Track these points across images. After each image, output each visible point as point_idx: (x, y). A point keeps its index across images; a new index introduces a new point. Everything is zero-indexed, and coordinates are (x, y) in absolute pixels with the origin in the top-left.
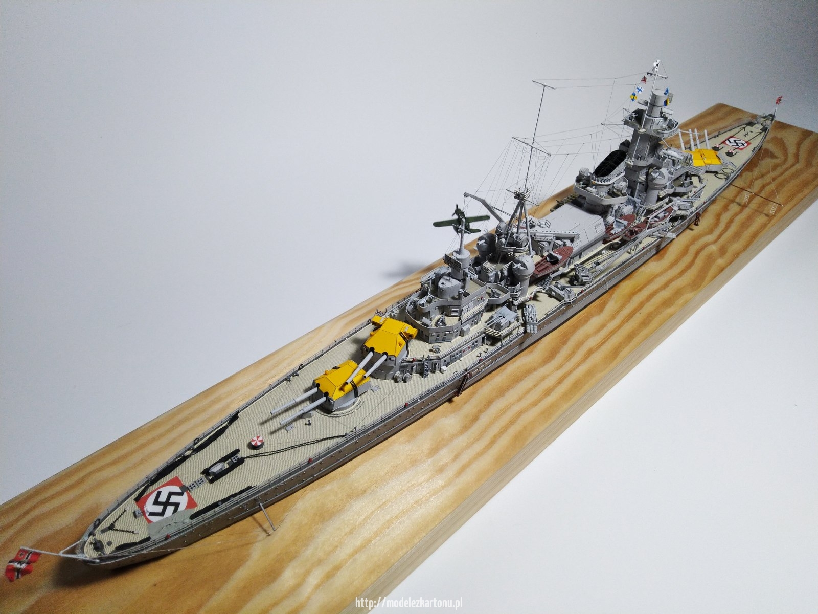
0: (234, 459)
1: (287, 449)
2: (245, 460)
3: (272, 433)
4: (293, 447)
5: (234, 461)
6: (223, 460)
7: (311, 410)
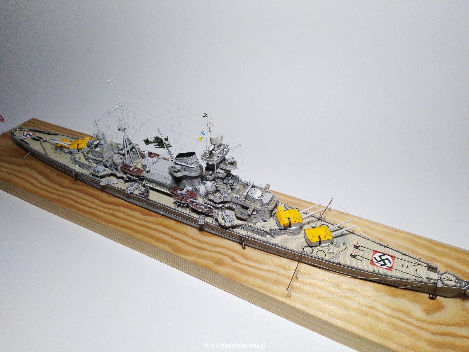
6: (39, 138)
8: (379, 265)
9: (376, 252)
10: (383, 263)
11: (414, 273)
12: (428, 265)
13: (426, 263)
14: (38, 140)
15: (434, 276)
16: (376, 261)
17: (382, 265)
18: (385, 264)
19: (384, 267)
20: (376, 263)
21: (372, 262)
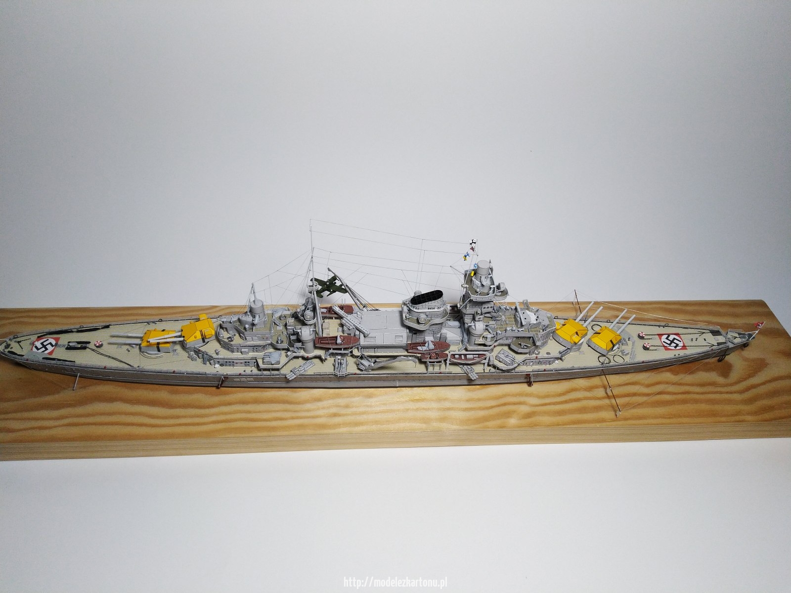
0: (84, 345)
1: (106, 356)
2: (87, 349)
3: (110, 344)
4: (109, 357)
5: (83, 346)
6: (79, 343)
7: (134, 344)
8: (673, 348)
9: (660, 335)
10: (675, 345)
11: (705, 343)
12: (710, 331)
13: (707, 330)
14: (85, 348)
15: (721, 339)
16: (667, 345)
17: (675, 347)
18: (677, 345)
19: (678, 348)
20: (669, 347)
21: (666, 349)
